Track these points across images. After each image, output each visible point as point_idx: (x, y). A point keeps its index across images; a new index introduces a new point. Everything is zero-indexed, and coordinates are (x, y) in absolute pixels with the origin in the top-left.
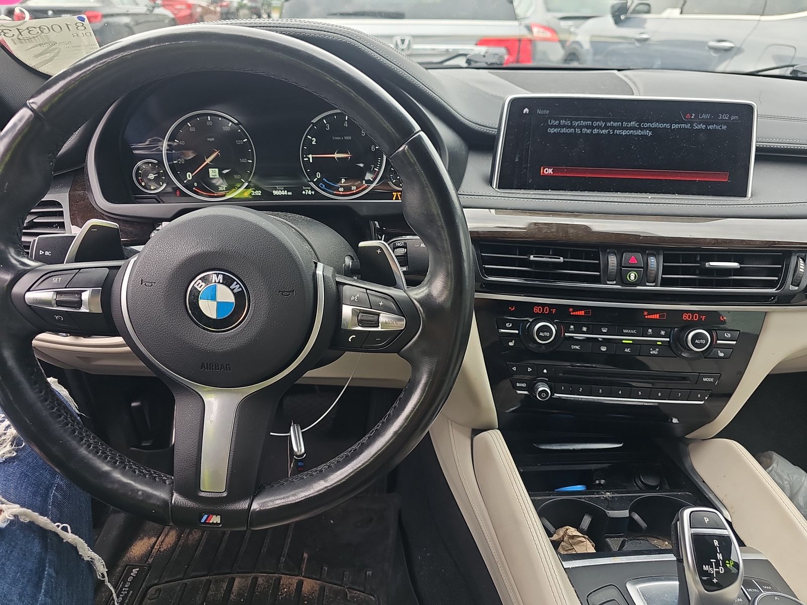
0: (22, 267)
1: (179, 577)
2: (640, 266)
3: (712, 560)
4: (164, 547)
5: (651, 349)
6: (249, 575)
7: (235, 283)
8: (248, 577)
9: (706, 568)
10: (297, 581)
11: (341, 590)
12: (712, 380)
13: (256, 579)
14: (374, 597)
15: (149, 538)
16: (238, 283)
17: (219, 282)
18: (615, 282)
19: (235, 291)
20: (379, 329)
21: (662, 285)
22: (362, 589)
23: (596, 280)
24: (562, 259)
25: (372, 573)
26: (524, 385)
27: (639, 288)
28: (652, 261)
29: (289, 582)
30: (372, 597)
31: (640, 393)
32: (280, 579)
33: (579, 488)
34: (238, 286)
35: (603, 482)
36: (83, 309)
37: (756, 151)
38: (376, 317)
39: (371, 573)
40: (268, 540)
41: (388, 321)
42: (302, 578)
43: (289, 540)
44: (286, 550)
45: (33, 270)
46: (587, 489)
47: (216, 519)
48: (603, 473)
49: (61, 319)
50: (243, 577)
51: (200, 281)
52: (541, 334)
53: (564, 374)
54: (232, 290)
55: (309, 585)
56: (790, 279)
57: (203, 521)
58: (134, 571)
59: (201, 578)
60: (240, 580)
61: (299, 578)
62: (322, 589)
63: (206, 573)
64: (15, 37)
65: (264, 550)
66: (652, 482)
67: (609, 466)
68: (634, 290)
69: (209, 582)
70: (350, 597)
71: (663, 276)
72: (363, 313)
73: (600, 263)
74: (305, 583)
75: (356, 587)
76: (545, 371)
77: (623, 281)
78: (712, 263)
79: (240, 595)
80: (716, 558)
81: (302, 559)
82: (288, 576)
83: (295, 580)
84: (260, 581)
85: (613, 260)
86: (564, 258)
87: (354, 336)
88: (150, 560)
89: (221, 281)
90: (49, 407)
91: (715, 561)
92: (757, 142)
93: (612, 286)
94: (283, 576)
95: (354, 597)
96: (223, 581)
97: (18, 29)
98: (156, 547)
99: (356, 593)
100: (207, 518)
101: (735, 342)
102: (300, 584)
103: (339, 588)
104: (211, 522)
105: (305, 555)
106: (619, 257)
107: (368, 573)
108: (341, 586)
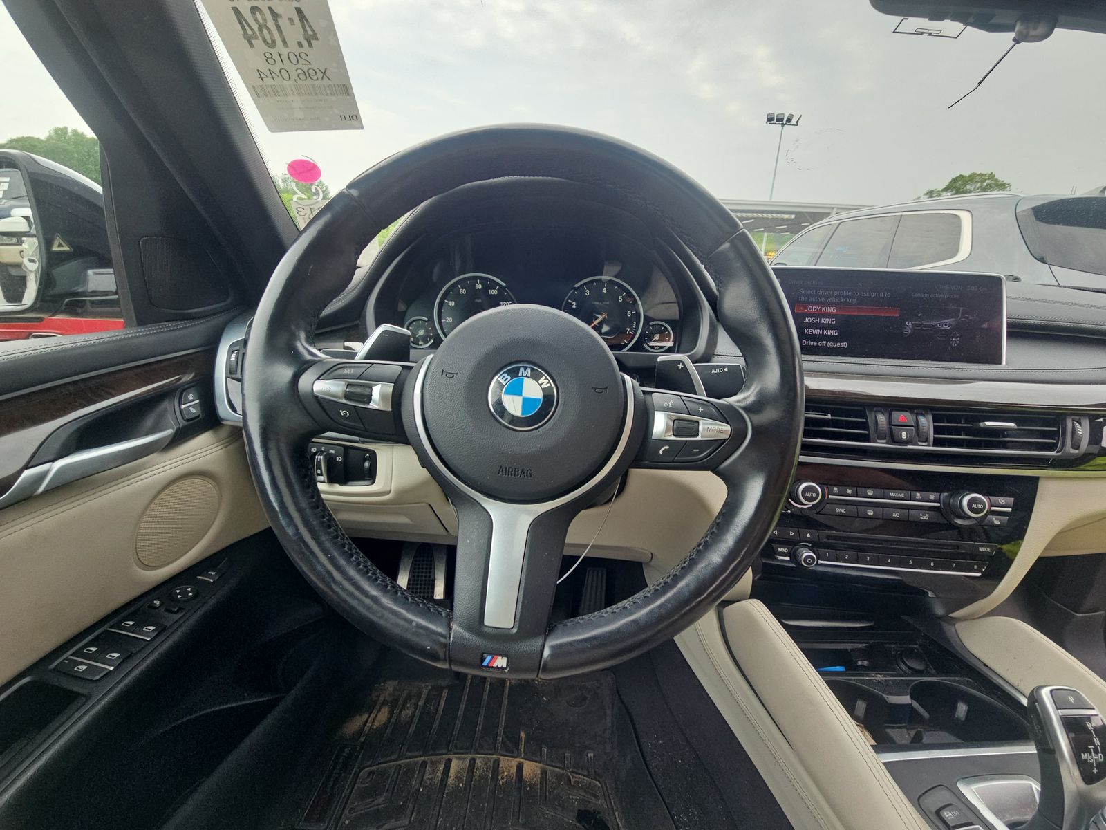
0: (309, 357)
1: (392, 758)
2: (911, 424)
3: (1090, 747)
4: (376, 724)
5: (921, 515)
6: (466, 756)
7: (544, 377)
8: (464, 758)
9: (1085, 756)
10: (517, 763)
11: (563, 774)
12: (989, 550)
13: (473, 760)
14: (599, 782)
15: (361, 715)
16: (546, 378)
17: (526, 376)
18: (885, 441)
19: (543, 386)
20: (699, 438)
21: (934, 445)
22: (586, 773)
23: (866, 438)
24: (829, 416)
25: (594, 756)
26: (785, 550)
27: (909, 447)
28: (922, 420)
29: (508, 765)
30: (597, 783)
31: (911, 561)
32: (498, 761)
33: (839, 668)
34: (547, 381)
35: (866, 663)
36: (373, 405)
37: (1008, 327)
38: (695, 424)
39: (592, 755)
40: (483, 717)
41: (710, 429)
42: (521, 760)
43: (504, 719)
44: (502, 730)
45: (321, 361)
46: (847, 670)
47: (501, 662)
48: (865, 654)
49: (347, 414)
50: (459, 759)
51: (505, 375)
52: (807, 494)
53: (828, 539)
54: (541, 385)
55: (531, 769)
56: (1069, 442)
57: (485, 663)
58: (346, 750)
59: (416, 759)
60: (457, 761)
61: (518, 760)
62: (544, 772)
63: (421, 753)
64: (307, 216)
65: (479, 728)
66: (917, 666)
67: (866, 647)
68: (904, 449)
69: (424, 763)
70: (574, 782)
71: (935, 436)
72: (680, 420)
73: (867, 421)
74: (525, 766)
75: (580, 771)
76: (808, 536)
77: (893, 440)
78: (987, 423)
79: (458, 778)
80: (1093, 744)
81: (519, 739)
82: (507, 758)
83: (514, 762)
84: (478, 763)
85: (882, 419)
86: (832, 416)
87: (667, 447)
88: (362, 739)
89: (529, 375)
90: (319, 515)
91: (1092, 747)
92: (1008, 318)
93: (881, 444)
94: (502, 757)
95: (578, 782)
96: (439, 762)
97: (311, 209)
98: (368, 724)
99: (580, 778)
100: (491, 660)
101: (1010, 510)
102: (520, 767)
103: (561, 771)
104: (495, 665)
105: (522, 735)
106: (887, 415)
107: (589, 755)
108: (563, 769)
